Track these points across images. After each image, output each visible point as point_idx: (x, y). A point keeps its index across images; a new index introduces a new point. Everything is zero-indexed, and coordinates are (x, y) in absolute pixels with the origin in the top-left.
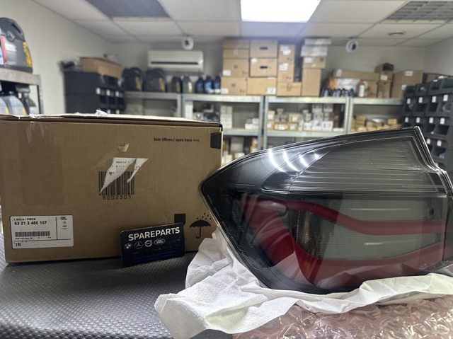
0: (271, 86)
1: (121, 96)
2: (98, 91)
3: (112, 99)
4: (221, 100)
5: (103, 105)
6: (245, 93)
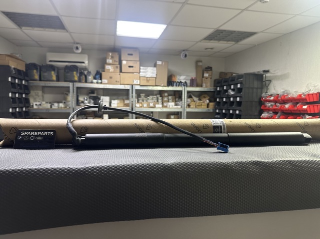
0: (136, 79)
1: (26, 84)
2: (10, 79)
3: (20, 85)
4: (103, 87)
5: (13, 90)
6: (119, 83)
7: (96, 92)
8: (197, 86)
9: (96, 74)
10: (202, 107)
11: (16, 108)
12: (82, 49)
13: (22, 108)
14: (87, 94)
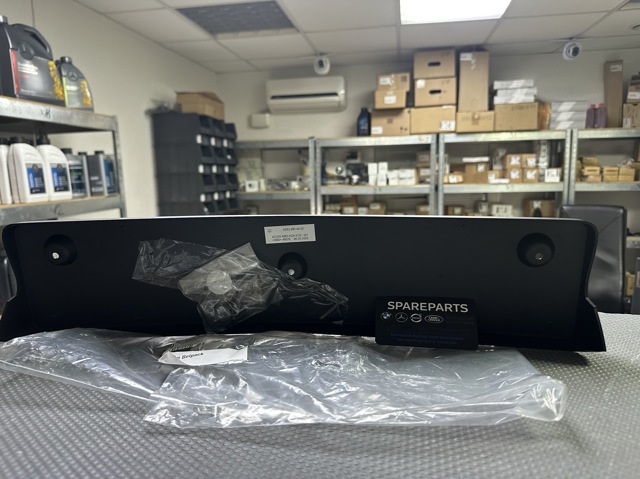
0: (448, 119)
1: (231, 146)
2: (199, 139)
3: (219, 151)
4: (372, 144)
5: (206, 159)
6: (408, 132)
7: (359, 154)
8: (607, 125)
9: (360, 118)
10: (621, 178)
11: (212, 194)
12: (332, 66)
13: (224, 192)
14: (343, 160)
